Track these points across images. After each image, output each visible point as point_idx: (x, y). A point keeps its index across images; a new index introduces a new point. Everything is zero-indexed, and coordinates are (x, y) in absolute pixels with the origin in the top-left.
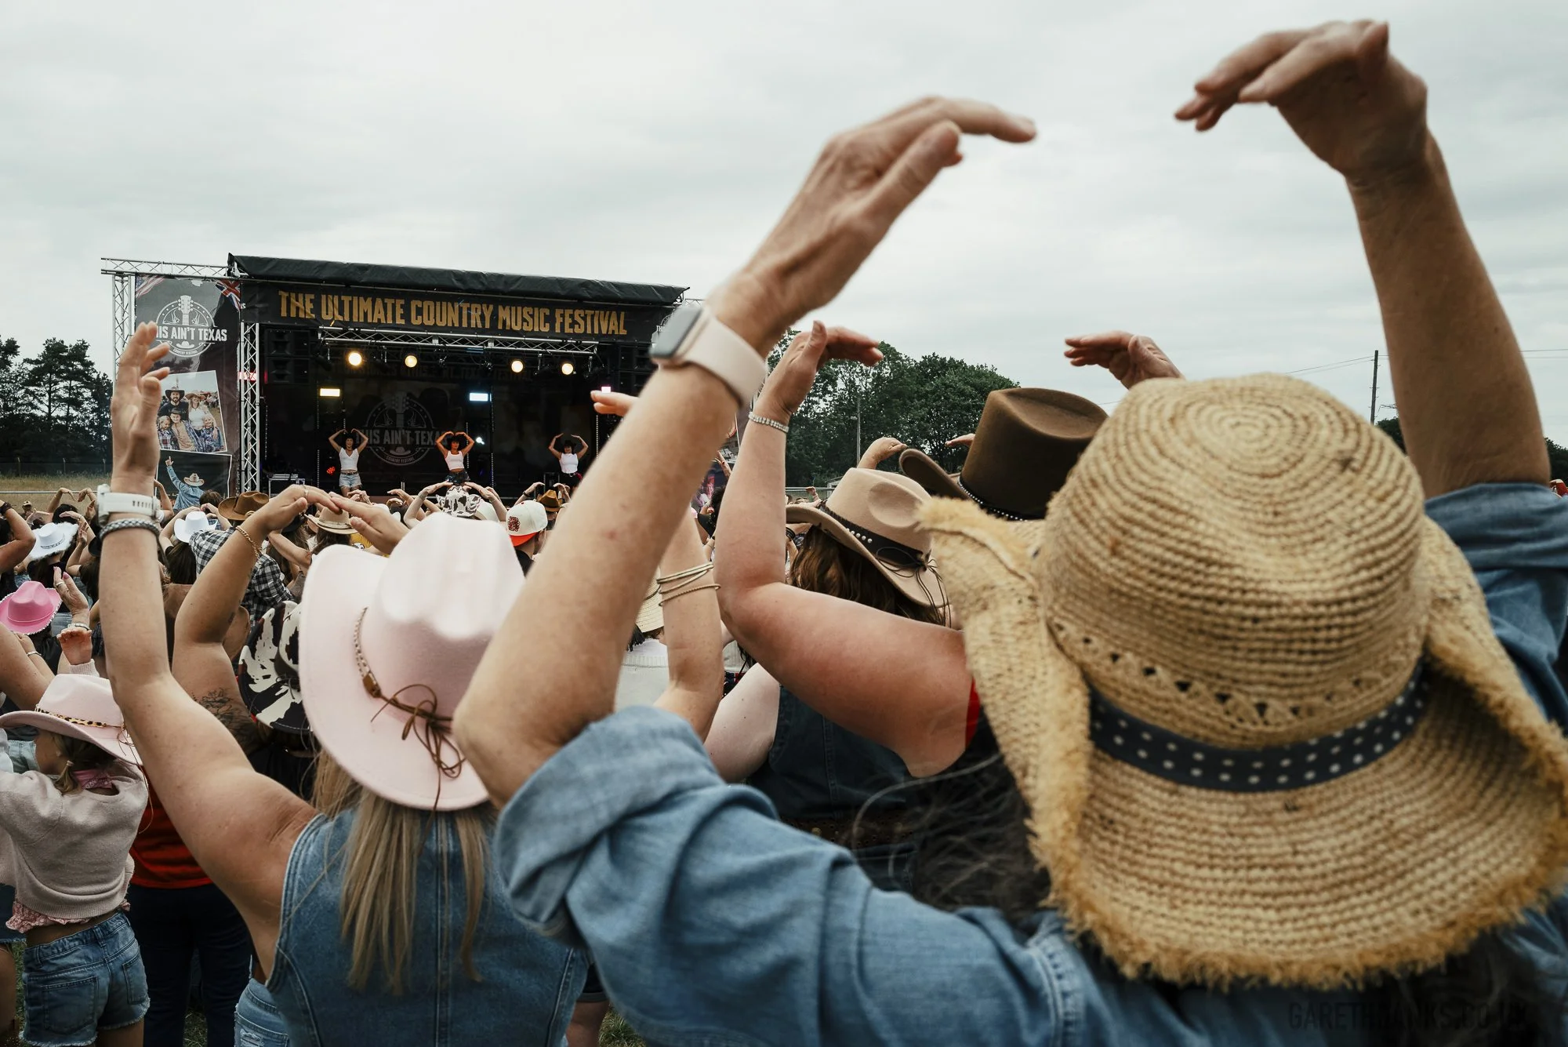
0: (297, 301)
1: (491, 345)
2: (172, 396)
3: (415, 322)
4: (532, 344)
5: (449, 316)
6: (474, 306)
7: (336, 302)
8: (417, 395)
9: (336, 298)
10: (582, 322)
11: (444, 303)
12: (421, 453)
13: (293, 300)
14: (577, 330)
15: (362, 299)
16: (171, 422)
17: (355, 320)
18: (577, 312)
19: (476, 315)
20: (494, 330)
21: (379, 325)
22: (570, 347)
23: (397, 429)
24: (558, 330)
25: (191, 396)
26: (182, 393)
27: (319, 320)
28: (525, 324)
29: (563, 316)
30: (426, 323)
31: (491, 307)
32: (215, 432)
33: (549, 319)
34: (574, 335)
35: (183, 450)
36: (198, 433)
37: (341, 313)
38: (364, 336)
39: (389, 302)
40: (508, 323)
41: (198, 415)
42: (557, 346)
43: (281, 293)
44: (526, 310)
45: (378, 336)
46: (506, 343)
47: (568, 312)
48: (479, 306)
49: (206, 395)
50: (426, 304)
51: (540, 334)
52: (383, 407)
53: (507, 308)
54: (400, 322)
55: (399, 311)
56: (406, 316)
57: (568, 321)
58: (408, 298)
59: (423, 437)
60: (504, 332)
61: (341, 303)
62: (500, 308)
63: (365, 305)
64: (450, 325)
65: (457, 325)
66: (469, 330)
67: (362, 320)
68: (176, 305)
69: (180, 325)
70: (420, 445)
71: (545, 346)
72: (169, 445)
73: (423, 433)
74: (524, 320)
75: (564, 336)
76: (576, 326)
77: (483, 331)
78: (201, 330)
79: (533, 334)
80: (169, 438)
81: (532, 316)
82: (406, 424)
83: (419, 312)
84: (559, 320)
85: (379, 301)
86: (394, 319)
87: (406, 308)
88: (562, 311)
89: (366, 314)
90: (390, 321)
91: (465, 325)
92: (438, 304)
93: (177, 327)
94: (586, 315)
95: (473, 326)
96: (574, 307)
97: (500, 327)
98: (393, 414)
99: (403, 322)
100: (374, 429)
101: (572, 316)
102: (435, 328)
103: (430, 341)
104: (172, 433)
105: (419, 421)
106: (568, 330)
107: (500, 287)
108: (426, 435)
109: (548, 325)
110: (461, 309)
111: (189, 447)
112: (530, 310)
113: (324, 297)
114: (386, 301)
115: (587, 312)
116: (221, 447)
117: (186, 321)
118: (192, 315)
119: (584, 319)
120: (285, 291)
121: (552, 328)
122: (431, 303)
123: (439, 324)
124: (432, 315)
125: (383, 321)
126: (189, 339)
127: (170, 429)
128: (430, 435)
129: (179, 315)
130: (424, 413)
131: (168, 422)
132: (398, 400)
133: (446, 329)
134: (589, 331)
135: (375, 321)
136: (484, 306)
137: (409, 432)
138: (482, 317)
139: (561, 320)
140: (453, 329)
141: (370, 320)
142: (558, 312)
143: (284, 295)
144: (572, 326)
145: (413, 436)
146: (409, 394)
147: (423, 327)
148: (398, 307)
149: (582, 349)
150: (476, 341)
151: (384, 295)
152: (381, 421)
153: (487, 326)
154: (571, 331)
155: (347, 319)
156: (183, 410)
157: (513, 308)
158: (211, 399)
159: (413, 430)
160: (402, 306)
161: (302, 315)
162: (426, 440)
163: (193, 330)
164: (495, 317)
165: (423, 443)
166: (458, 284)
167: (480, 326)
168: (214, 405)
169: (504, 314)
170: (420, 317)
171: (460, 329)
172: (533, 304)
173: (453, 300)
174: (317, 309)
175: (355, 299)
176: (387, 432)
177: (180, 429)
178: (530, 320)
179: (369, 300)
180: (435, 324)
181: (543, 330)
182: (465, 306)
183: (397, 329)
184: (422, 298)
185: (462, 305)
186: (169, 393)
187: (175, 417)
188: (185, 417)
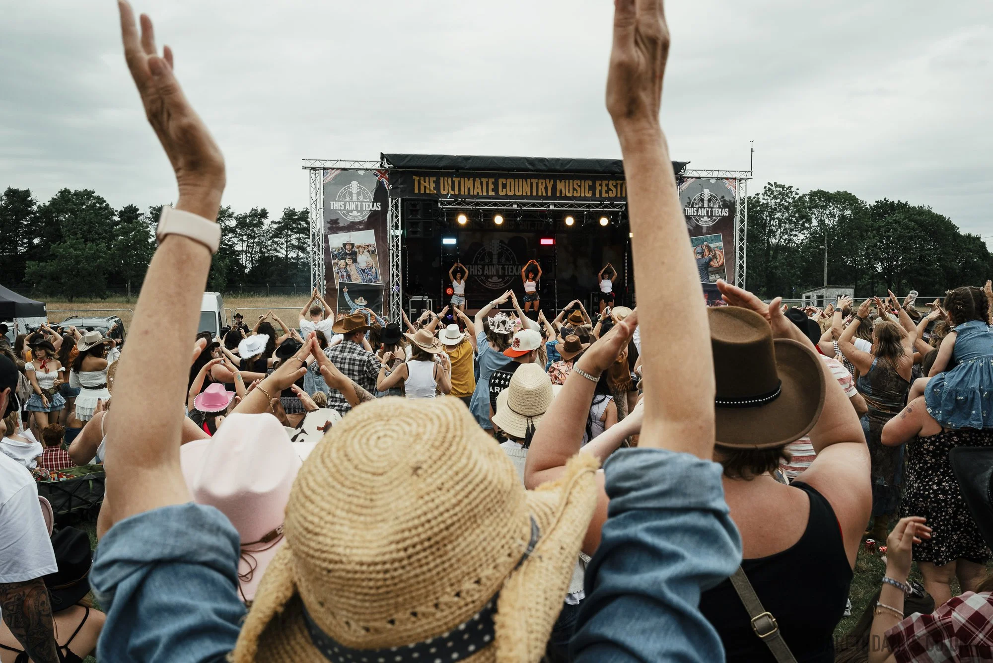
0: (425, 182)
1: (552, 207)
2: (347, 247)
3: (502, 193)
4: (580, 206)
5: (524, 188)
6: (540, 181)
7: (450, 182)
8: (507, 242)
9: (450, 179)
10: (614, 189)
11: (521, 180)
12: (508, 281)
13: (422, 182)
14: (611, 195)
15: (466, 179)
16: (347, 264)
17: (462, 193)
18: (611, 182)
19: (542, 187)
20: (554, 197)
21: (478, 196)
22: (606, 207)
23: (493, 265)
24: (597, 195)
25: (358, 247)
26: (353, 245)
27: (439, 195)
28: (575, 192)
29: (601, 185)
30: (509, 194)
31: (552, 182)
32: (374, 270)
33: (592, 188)
34: (609, 199)
35: (354, 282)
36: (363, 271)
37: (453, 189)
38: (468, 204)
39: (484, 180)
40: (563, 191)
41: (364, 259)
42: (597, 206)
43: (414, 177)
44: (575, 182)
45: (477, 204)
46: (562, 205)
47: (605, 182)
48: (544, 181)
49: (368, 246)
50: (509, 180)
51: (585, 199)
52: (484, 250)
53: (563, 181)
54: (492, 193)
55: (491, 186)
56: (496, 190)
57: (605, 188)
58: (497, 177)
59: (510, 270)
60: (561, 198)
61: (453, 183)
62: (558, 182)
63: (469, 183)
64: (524, 194)
65: (529, 194)
66: (537, 197)
67: (466, 193)
68: (349, 188)
69: (351, 201)
70: (508, 275)
71: (589, 206)
72: (345, 279)
73: (510, 267)
74: (574, 189)
75: (602, 199)
76: (610, 192)
77: (547, 198)
78: (364, 203)
79: (581, 199)
80: (345, 274)
81: (580, 186)
82: (499, 261)
83: (504, 186)
84: (598, 188)
85: (478, 181)
86: (487, 191)
87: (496, 184)
88: (600, 182)
89: (469, 190)
90: (485, 193)
91: (534, 194)
92: (517, 180)
93: (349, 202)
94: (617, 184)
95: (540, 194)
96: (608, 179)
97: (558, 194)
98: (490, 254)
99: (493, 193)
100: (478, 265)
101: (607, 185)
102: (514, 197)
103: (511, 205)
104: (347, 272)
105: (507, 259)
106: (604, 195)
107: (558, 167)
108: (512, 268)
109: (591, 192)
110: (532, 184)
111: (357, 279)
112: (579, 182)
113: (442, 179)
114: (482, 180)
115: (618, 182)
116: (378, 280)
117: (355, 198)
118: (358, 194)
119: (616, 187)
120: (417, 176)
121: (594, 194)
122: (512, 180)
123: (517, 194)
124: (512, 188)
125: (480, 194)
126: (357, 210)
127: (346, 268)
128: (515, 269)
129: (351, 194)
130: (510, 254)
131: (344, 264)
132: (494, 246)
133: (522, 197)
134: (619, 195)
135: (475, 194)
136: (548, 180)
137: (501, 266)
138: (546, 188)
139: (600, 188)
140: (527, 197)
141: (471, 193)
142: (598, 183)
143: (416, 178)
144: (607, 192)
145: (503, 269)
146: (501, 241)
147: (507, 197)
148: (490, 183)
149: (614, 208)
150: (542, 205)
151: (481, 176)
152: (483, 259)
153: (549, 194)
154: (606, 195)
155: (457, 193)
156: (354, 256)
157: (567, 182)
158: (371, 249)
159: (503, 265)
160: (493, 183)
161: (428, 192)
162: (512, 272)
163: (359, 203)
164: (554, 188)
165: (510, 274)
166: (530, 167)
167: (544, 194)
168: (373, 252)
169: (560, 185)
170: (504, 190)
171: (531, 197)
172: (578, 178)
173: (526, 177)
174: (437, 188)
175: (462, 179)
176: (486, 267)
177: (353, 269)
178: (578, 189)
179: (471, 179)
180: (506, 195)
181: (587, 195)
182: (534, 181)
183: (490, 198)
184: (507, 177)
185: (532, 180)
186: (345, 245)
187: (349, 261)
188: (355, 261)
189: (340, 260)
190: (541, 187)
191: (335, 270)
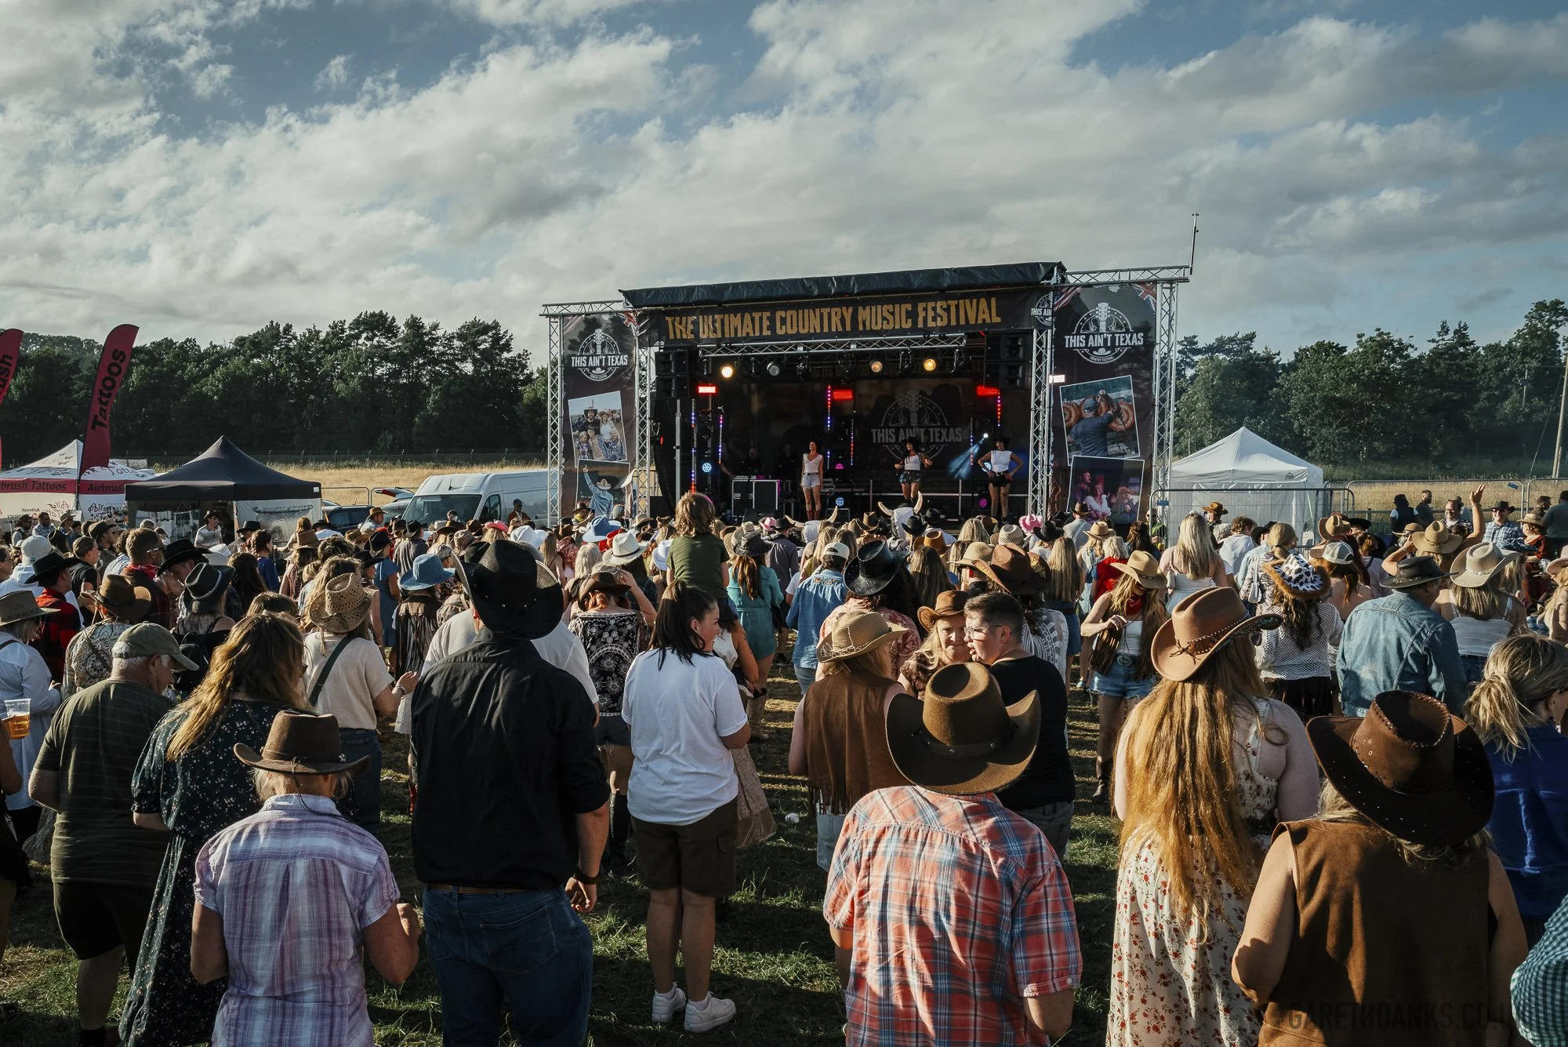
0: (681, 324)
1: (853, 347)
2: (589, 415)
3: (779, 332)
4: (895, 343)
5: (811, 321)
6: (834, 310)
8: (929, 393)
9: (711, 316)
10: (945, 315)
11: (806, 311)
12: (935, 451)
13: (677, 324)
14: (940, 323)
15: (732, 316)
16: (588, 437)
17: (727, 336)
18: (939, 304)
19: (835, 317)
20: (855, 332)
21: (747, 338)
22: (935, 341)
23: (912, 428)
24: (920, 325)
25: (602, 414)
26: (595, 411)
27: (698, 339)
28: (885, 322)
29: (925, 309)
30: (791, 332)
31: (851, 310)
32: (618, 443)
33: (912, 315)
34: (937, 329)
35: (597, 460)
36: (607, 445)
37: (715, 331)
38: (737, 349)
39: (757, 315)
40: (868, 324)
41: (607, 429)
43: (667, 318)
44: (885, 307)
45: (749, 349)
46: (869, 343)
47: (931, 305)
48: (838, 310)
49: (613, 412)
50: (789, 313)
51: (903, 332)
52: (896, 406)
53: (868, 308)
54: (766, 333)
55: (766, 323)
56: (772, 327)
57: (931, 314)
58: (773, 309)
59: (937, 435)
60: (865, 333)
62: (860, 309)
63: (735, 320)
64: (812, 331)
65: (818, 331)
66: (830, 335)
67: (733, 335)
68: (593, 338)
69: (595, 354)
70: (935, 443)
71: (908, 343)
72: (586, 457)
73: (937, 430)
74: (884, 318)
75: (927, 331)
76: (939, 319)
77: (844, 334)
78: (609, 357)
79: (894, 332)
80: (586, 450)
81: (893, 314)
82: (919, 422)
83: (783, 321)
84: (922, 314)
85: (747, 316)
86: (761, 331)
87: (772, 320)
88: (924, 305)
89: (736, 330)
90: (757, 334)
91: (826, 330)
92: (801, 312)
93: (593, 356)
94: (949, 306)
95: (834, 330)
96: (935, 299)
97: (861, 329)
98: (907, 413)
99: (769, 333)
100: (889, 428)
101: (934, 309)
102: (798, 336)
103: (795, 349)
104: (588, 446)
105: (933, 420)
106: (931, 324)
107: (850, 289)
108: (940, 432)
109: (910, 321)
110: (822, 315)
111: (599, 456)
112: (890, 307)
113: (701, 317)
114: (754, 314)
115: (950, 302)
116: (624, 457)
117: (599, 351)
118: (603, 345)
119: (948, 310)
120: (670, 316)
121: (915, 323)
122: (794, 313)
123: (802, 331)
124: (795, 324)
125: (751, 335)
126: (601, 366)
127: (587, 442)
128: (944, 432)
129: (595, 345)
130: (937, 411)
131: (585, 436)
132: (910, 398)
133: (809, 336)
134: (953, 323)
135: (745, 335)
136: (844, 308)
137: (922, 430)
138: (843, 320)
139: (924, 314)
140: (815, 336)
141: (739, 335)
142: (921, 306)
143: (670, 319)
144: (934, 319)
145: (927, 433)
146: (921, 392)
147: (786, 337)
148: (765, 318)
149: (948, 342)
150: (839, 345)
151: (752, 310)
152: (896, 420)
153: (848, 328)
154: (933, 325)
155: (719, 336)
156: (596, 425)
157: (874, 308)
158: (616, 416)
159: (927, 428)
160: (768, 318)
161: (684, 336)
162: (940, 437)
163: (604, 357)
164: (855, 318)
165: (937, 440)
167: (840, 329)
168: (618, 420)
169: (864, 314)
170: (783, 327)
171: (822, 335)
172: (892, 301)
173: (814, 306)
174: (695, 331)
175: (727, 316)
176: (902, 431)
177: (595, 442)
178: (890, 317)
179: (739, 315)
180: (798, 332)
181: (905, 326)
182: (825, 311)
183: (764, 340)
184: (786, 308)
185: (823, 310)
186: (586, 412)
187: (591, 432)
188: (597, 432)
189: (580, 431)
190: (835, 320)
191: (575, 444)
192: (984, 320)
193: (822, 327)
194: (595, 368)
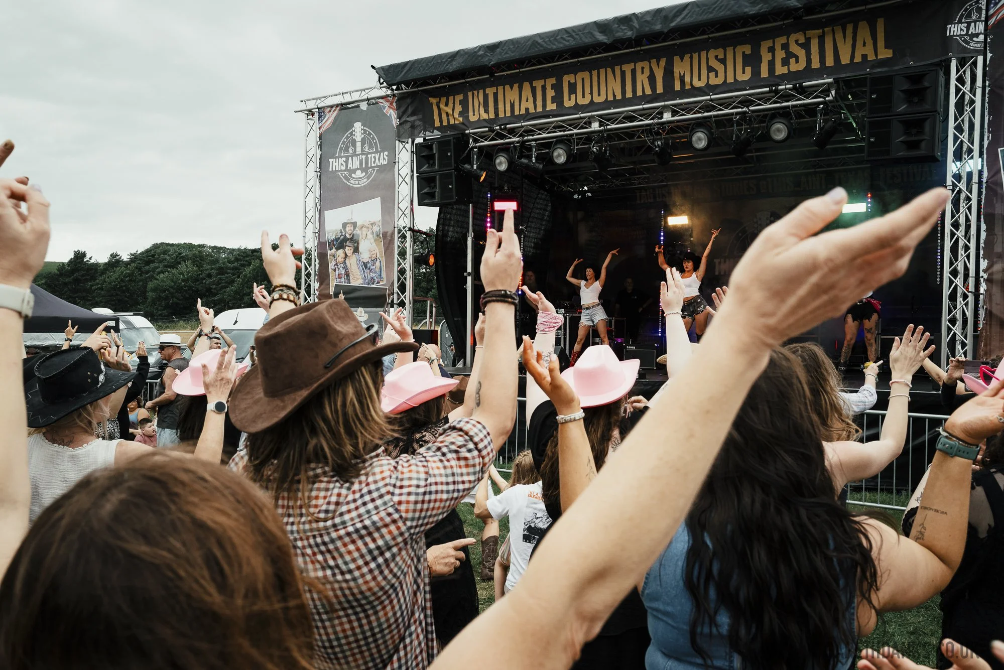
0: (447, 105)
1: (667, 116)
2: (347, 229)
3: (568, 103)
4: (725, 103)
5: (609, 85)
6: (639, 65)
9: (481, 91)
10: (801, 53)
11: (602, 71)
13: (442, 106)
14: (794, 67)
15: (507, 87)
16: (346, 256)
17: (501, 115)
18: (793, 38)
19: (641, 76)
20: (669, 92)
21: (528, 116)
22: (787, 97)
24: (764, 73)
25: (361, 228)
26: (354, 224)
27: (467, 124)
28: (712, 75)
29: (772, 50)
30: (581, 101)
31: (663, 62)
32: (378, 263)
33: (752, 61)
34: (789, 77)
35: (355, 284)
36: (365, 265)
37: (486, 111)
38: (514, 132)
39: (538, 84)
40: (687, 79)
41: (367, 246)
42: (764, 98)
43: (431, 99)
44: (712, 53)
45: (529, 132)
46: (688, 108)
47: (780, 41)
48: (645, 64)
49: (372, 224)
50: (580, 75)
51: (738, 86)
53: (687, 57)
54: (550, 106)
55: (550, 93)
56: (558, 99)
57: (780, 54)
58: (558, 73)
60: (683, 93)
62: (677, 59)
63: (512, 94)
64: (611, 98)
65: (619, 97)
66: (636, 99)
67: (508, 114)
68: (351, 134)
69: (355, 154)
71: (746, 102)
72: (343, 280)
74: (710, 69)
75: (774, 80)
76: (793, 60)
77: (655, 98)
78: (369, 156)
79: (725, 87)
80: (343, 272)
81: (723, 61)
83: (573, 89)
84: (766, 57)
85: (526, 86)
86: (544, 106)
87: (558, 88)
88: (769, 42)
89: (512, 106)
90: (540, 109)
91: (629, 94)
92: (594, 72)
93: (352, 156)
94: (808, 40)
95: (639, 93)
97: (677, 87)
99: (554, 106)
101: (785, 47)
102: (592, 106)
104: (346, 268)
106: (780, 70)
107: (658, 27)
109: (748, 70)
110: (623, 74)
111: (357, 281)
112: (719, 52)
113: (470, 94)
114: (535, 83)
115: (810, 33)
116: (381, 279)
117: (359, 150)
118: (363, 142)
119: (806, 46)
120: (434, 97)
121: (756, 73)
122: (586, 75)
123: (597, 99)
124: (587, 91)
125: (532, 111)
126: (361, 168)
127: (344, 263)
129: (354, 143)
131: (343, 255)
133: (607, 104)
134: (816, 64)
135: (523, 112)
136: (654, 61)
138: (652, 79)
139: (769, 56)
140: (615, 103)
141: (517, 113)
142: (766, 45)
143: (433, 101)
144: (785, 62)
147: (577, 108)
148: (549, 88)
149: (807, 97)
150: (645, 114)
151: (531, 77)
153: (660, 89)
154: (784, 70)
155: (492, 116)
156: (355, 241)
157: (695, 56)
160: (553, 87)
161: (452, 122)
163: (364, 157)
164: (669, 74)
167: (648, 91)
169: (681, 67)
170: (573, 96)
171: (624, 102)
172: (722, 43)
173: (612, 63)
174: (464, 113)
175: (500, 89)
177: (352, 262)
178: (720, 68)
179: (516, 86)
180: (592, 101)
181: (742, 77)
182: (628, 68)
183: (548, 117)
184: (574, 69)
185: (624, 67)
186: (345, 225)
187: (349, 250)
188: (356, 250)
189: (338, 249)
190: (642, 79)
191: (331, 266)
192: (864, 57)
193: (624, 92)
194: (354, 171)
